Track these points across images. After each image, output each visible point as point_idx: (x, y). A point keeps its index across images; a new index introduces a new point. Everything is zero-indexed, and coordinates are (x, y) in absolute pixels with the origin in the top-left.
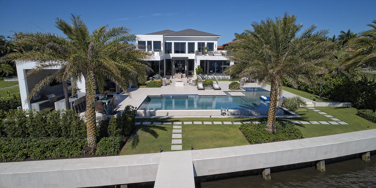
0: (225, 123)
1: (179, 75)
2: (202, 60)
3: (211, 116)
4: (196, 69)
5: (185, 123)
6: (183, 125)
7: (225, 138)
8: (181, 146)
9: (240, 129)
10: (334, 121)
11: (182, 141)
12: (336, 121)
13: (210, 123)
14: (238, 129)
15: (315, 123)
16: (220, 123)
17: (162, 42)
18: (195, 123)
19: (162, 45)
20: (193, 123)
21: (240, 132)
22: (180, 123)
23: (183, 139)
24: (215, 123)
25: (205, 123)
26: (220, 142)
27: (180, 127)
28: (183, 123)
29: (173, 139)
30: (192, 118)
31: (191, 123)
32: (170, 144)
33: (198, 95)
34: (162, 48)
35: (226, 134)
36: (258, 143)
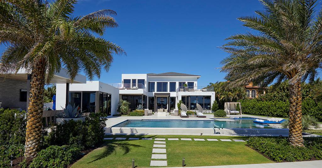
0: (223, 140)
1: (162, 110)
2: (183, 95)
3: (202, 134)
4: (178, 104)
6: (167, 141)
7: (230, 154)
8: (166, 162)
9: (248, 146)
11: (167, 156)
13: (203, 140)
14: (245, 145)
16: (216, 140)
17: (146, 80)
18: (183, 139)
19: (146, 82)
20: (180, 139)
21: (249, 149)
22: (163, 139)
23: (168, 154)
24: (209, 140)
25: (196, 140)
26: (225, 159)
27: (165, 143)
28: (167, 139)
29: (154, 153)
30: (178, 135)
31: (177, 139)
32: (149, 159)
34: (146, 85)
35: (229, 150)
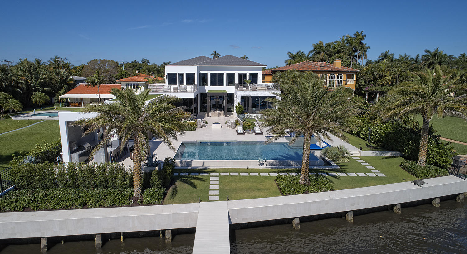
0: (262, 174)
1: (216, 112)
2: (242, 95)
3: (248, 167)
4: (236, 106)
5: (222, 174)
6: (220, 176)
7: (259, 190)
8: (218, 197)
9: (275, 181)
10: (372, 173)
11: (219, 192)
12: (375, 173)
13: (247, 174)
14: (274, 180)
15: (353, 174)
16: (257, 174)
17: (196, 74)
18: (232, 174)
19: (196, 77)
20: (230, 174)
21: (274, 184)
22: (217, 174)
23: (220, 190)
24: (252, 174)
25: (242, 174)
26: (254, 193)
27: (217, 179)
28: (220, 174)
29: (211, 190)
30: (229, 169)
31: (227, 174)
32: (208, 195)
33: (236, 141)
34: (196, 82)
35: (260, 186)
36: (290, 195)
